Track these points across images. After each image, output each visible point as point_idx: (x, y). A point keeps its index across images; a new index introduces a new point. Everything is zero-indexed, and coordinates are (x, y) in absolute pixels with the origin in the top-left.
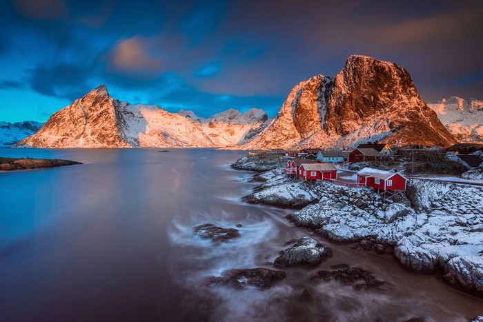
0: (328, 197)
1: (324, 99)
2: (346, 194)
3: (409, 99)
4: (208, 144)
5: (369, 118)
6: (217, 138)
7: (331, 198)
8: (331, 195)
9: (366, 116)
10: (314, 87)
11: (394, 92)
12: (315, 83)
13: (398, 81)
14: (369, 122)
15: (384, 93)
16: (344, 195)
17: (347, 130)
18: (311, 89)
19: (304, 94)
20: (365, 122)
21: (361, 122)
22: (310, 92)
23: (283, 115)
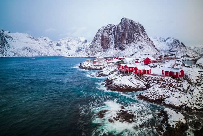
0: (155, 83)
1: (113, 34)
2: (164, 81)
3: (144, 36)
4: (56, 55)
5: (132, 43)
6: (61, 51)
7: (157, 83)
8: (155, 82)
9: (130, 42)
10: (109, 29)
11: (139, 33)
12: (109, 27)
13: (140, 29)
14: (132, 45)
15: (136, 33)
16: (162, 81)
17: (124, 48)
18: (108, 30)
19: (105, 32)
20: (130, 45)
21: (129, 45)
22: (107, 31)
23: (96, 40)
